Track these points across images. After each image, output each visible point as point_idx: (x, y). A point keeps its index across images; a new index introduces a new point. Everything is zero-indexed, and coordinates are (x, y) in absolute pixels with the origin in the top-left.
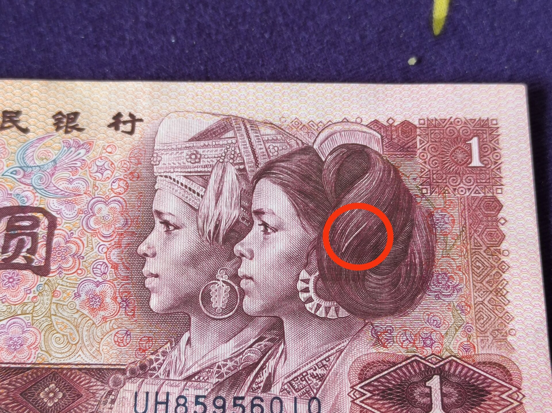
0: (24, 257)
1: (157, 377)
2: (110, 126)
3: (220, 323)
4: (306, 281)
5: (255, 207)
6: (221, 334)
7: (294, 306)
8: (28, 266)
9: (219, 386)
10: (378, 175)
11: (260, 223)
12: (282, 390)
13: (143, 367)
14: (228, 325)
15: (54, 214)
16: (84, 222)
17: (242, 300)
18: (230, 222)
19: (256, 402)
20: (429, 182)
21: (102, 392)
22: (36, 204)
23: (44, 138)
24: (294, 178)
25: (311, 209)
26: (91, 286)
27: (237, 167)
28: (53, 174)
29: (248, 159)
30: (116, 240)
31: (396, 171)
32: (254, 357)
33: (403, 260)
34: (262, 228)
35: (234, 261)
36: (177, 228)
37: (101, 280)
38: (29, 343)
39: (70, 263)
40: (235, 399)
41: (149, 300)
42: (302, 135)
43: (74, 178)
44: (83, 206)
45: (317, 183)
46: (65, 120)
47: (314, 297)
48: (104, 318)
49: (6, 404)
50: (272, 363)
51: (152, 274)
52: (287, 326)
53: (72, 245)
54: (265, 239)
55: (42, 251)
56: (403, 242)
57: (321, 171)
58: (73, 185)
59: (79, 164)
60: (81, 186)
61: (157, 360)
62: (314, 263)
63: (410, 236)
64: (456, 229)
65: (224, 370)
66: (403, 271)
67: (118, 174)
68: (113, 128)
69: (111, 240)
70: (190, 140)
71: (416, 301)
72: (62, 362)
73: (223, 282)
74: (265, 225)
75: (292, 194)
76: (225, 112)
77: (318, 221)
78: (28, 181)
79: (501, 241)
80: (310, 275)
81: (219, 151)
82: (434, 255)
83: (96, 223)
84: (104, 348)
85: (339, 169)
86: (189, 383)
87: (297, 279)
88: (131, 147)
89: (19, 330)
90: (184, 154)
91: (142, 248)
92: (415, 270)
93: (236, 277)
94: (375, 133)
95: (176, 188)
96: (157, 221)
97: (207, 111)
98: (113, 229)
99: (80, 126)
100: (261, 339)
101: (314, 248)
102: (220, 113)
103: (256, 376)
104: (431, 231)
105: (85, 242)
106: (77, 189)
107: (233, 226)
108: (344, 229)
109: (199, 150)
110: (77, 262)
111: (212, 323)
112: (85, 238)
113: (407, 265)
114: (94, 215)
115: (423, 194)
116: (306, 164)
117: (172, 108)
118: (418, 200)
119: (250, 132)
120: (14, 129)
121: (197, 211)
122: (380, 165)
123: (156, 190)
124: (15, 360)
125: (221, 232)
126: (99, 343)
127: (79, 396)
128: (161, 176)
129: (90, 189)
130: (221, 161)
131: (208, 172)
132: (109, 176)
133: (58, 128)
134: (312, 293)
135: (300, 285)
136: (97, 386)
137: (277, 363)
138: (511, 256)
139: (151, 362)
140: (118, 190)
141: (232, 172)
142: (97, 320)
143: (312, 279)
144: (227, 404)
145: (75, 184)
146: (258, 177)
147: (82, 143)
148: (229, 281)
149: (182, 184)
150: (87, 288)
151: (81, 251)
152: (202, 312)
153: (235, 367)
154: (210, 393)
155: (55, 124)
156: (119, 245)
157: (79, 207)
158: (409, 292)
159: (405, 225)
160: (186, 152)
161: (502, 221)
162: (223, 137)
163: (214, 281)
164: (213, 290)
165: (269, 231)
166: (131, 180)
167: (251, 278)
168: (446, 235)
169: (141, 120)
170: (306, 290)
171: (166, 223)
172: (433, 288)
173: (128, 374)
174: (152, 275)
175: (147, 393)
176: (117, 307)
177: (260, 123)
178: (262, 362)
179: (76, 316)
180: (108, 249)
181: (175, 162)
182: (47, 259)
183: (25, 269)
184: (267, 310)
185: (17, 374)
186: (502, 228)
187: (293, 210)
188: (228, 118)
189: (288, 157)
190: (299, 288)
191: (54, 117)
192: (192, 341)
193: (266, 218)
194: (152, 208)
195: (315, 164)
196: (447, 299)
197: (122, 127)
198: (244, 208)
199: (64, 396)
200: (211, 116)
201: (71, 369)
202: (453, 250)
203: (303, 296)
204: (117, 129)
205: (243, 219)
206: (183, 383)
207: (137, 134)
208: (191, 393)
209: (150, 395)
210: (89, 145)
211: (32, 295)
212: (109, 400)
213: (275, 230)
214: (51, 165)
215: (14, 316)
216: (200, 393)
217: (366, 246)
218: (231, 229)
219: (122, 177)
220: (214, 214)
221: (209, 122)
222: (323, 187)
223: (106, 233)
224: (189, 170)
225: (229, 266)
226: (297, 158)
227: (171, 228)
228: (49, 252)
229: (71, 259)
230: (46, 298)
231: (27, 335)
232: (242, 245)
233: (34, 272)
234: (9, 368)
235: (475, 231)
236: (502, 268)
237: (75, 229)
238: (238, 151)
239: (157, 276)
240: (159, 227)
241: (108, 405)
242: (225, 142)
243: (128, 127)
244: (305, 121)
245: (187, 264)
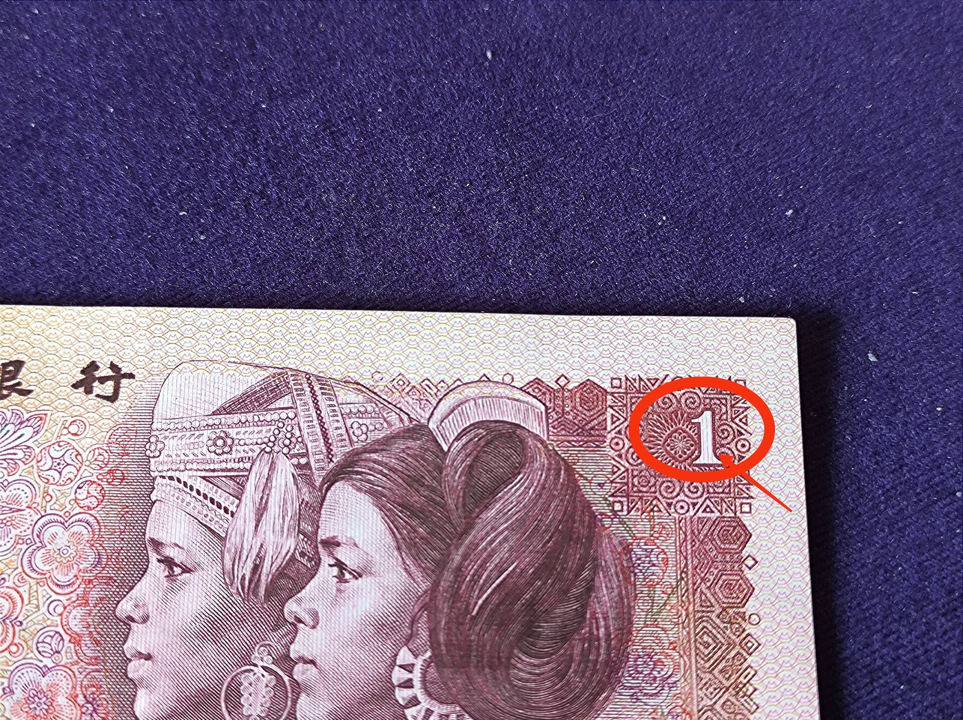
2: (76, 385)
4: (409, 668)
5: (322, 535)
7: (386, 712)
10: (539, 476)
11: (332, 562)
16: (25, 559)
17: (295, 702)
18: (279, 561)
20: (626, 492)
24: (394, 481)
25: (422, 538)
26: (34, 675)
27: (295, 461)
29: (315, 446)
30: (80, 591)
31: (570, 471)
33: (577, 630)
34: (335, 571)
35: (284, 630)
36: (186, 570)
37: (50, 665)
41: (133, 703)
42: (409, 404)
43: (10, 479)
44: (24, 530)
45: (433, 490)
47: (421, 697)
51: (140, 653)
54: (339, 590)
56: (577, 599)
57: (440, 469)
58: (8, 493)
59: (20, 455)
60: (23, 495)
62: (424, 634)
63: (590, 588)
64: (671, 577)
66: (577, 651)
67: (87, 473)
68: (82, 389)
69: (72, 592)
70: (214, 414)
71: (597, 705)
73: (264, 668)
74: (340, 565)
75: (389, 510)
76: (276, 363)
77: (433, 560)
79: (747, 598)
80: (416, 656)
81: (265, 433)
82: (631, 623)
83: (47, 560)
85: (471, 466)
87: (393, 665)
88: (112, 424)
90: (204, 439)
91: (125, 607)
92: (598, 648)
93: (286, 661)
94: (535, 401)
95: (188, 498)
96: (153, 557)
97: (246, 360)
98: (74, 571)
99: (24, 386)
101: (425, 607)
102: (267, 363)
104: (627, 579)
105: (26, 596)
106: (16, 500)
107: (284, 568)
108: (478, 575)
109: (230, 431)
110: (11, 631)
112: (26, 587)
113: (583, 640)
114: (44, 546)
115: (615, 513)
116: (414, 457)
117: (187, 355)
118: (607, 522)
119: (319, 398)
121: (223, 540)
122: (542, 459)
123: (154, 503)
125: (263, 578)
128: (164, 477)
129: (38, 500)
130: (268, 449)
131: (245, 469)
132: (72, 476)
134: (417, 690)
135: (398, 675)
138: (763, 625)
140: (86, 502)
141: (285, 468)
143: (419, 663)
145: (12, 491)
146: (331, 480)
147: (26, 416)
148: (273, 667)
149: (198, 492)
150: (25, 679)
151: (18, 611)
156: (84, 601)
157: (18, 532)
158: (585, 688)
159: (582, 568)
160: (207, 433)
161: (750, 562)
162: (273, 406)
163: (248, 667)
164: (246, 684)
165: (347, 576)
166: (109, 483)
167: (313, 662)
168: (652, 587)
169: (131, 376)
170: (408, 684)
171: (168, 562)
172: (628, 681)
174: (140, 655)
176: (76, 712)
177: (338, 381)
180: (65, 608)
181: (187, 452)
186: (749, 574)
187: (389, 539)
188: (284, 372)
189: (384, 444)
193: (342, 554)
194: (144, 534)
195: (430, 457)
196: (651, 702)
197: (98, 388)
198: (305, 535)
200: (252, 368)
202: (664, 614)
203: (402, 695)
204: (89, 391)
205: (303, 554)
207: (123, 401)
210: (38, 420)
213: (358, 575)
217: (513, 604)
218: (281, 573)
219: (94, 479)
220: (251, 545)
221: (251, 379)
222: (443, 498)
223: (63, 579)
224: (212, 467)
225: (274, 640)
226: (400, 445)
227: (177, 570)
232: (300, 601)
235: (703, 579)
236: (748, 646)
237: (9, 571)
238: (298, 434)
239: (148, 657)
240: (156, 570)
242: (276, 417)
243: (108, 388)
244: (415, 380)
245: (201, 636)
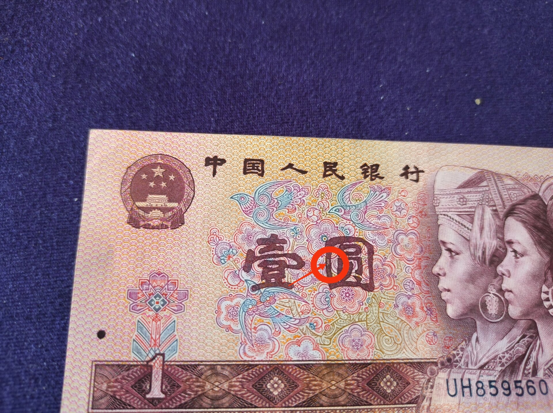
0: (354, 276)
1: (460, 367)
2: (402, 175)
3: (496, 325)
4: (547, 293)
5: (506, 239)
6: (497, 333)
7: (541, 311)
8: (358, 284)
9: (503, 372)
11: (512, 250)
12: (545, 374)
13: (449, 360)
14: (501, 326)
15: (371, 243)
16: (393, 249)
17: (507, 308)
18: (492, 250)
19: (530, 384)
21: (423, 380)
22: (357, 235)
23: (356, 184)
24: (529, 217)
25: (543, 240)
26: (404, 299)
27: (491, 208)
28: (366, 212)
29: (498, 202)
30: (417, 263)
32: (522, 350)
34: (513, 254)
35: (498, 278)
36: (457, 254)
37: (411, 294)
38: (367, 344)
39: (388, 281)
40: (516, 382)
41: (446, 309)
42: (530, 184)
43: (381, 215)
44: (390, 237)
45: (544, 220)
46: (369, 170)
48: (417, 323)
49: (358, 393)
50: (534, 354)
51: (445, 289)
52: (539, 326)
53: (387, 267)
54: (516, 262)
55: (366, 272)
57: (546, 212)
58: (381, 221)
59: (383, 205)
60: (387, 222)
61: (458, 354)
62: (550, 279)
65: (504, 360)
67: (411, 213)
68: (404, 177)
69: (414, 263)
70: (459, 187)
72: (392, 358)
73: (494, 294)
74: (515, 251)
75: (529, 229)
76: (479, 167)
77: (549, 249)
78: (349, 218)
80: (549, 288)
81: (479, 196)
83: (402, 250)
84: (420, 346)
86: (483, 371)
87: (541, 292)
88: (418, 192)
89: (359, 334)
90: (455, 199)
91: (436, 270)
93: (501, 291)
95: (452, 223)
96: (443, 248)
97: (467, 165)
98: (413, 254)
99: (381, 175)
100: (524, 337)
101: (549, 268)
102: (476, 167)
103: (526, 365)
105: (396, 265)
106: (385, 224)
107: (494, 253)
109: (465, 195)
110: (393, 280)
111: (491, 325)
112: (395, 261)
114: (399, 244)
116: (535, 207)
117: (444, 163)
119: (497, 182)
120: (334, 176)
121: (468, 241)
123: (439, 225)
124: (359, 357)
125: (487, 257)
126: (416, 342)
127: (408, 383)
128: (441, 214)
129: (394, 224)
130: (480, 203)
131: (472, 212)
132: (405, 214)
133: (366, 177)
134: (551, 302)
135: (544, 296)
136: (419, 375)
137: (538, 355)
139: (454, 356)
140: (413, 225)
141: (488, 211)
142: (412, 324)
143: (550, 291)
144: (511, 386)
145: (382, 220)
146: (506, 216)
147: (383, 188)
148: (497, 294)
149: (456, 221)
150: (402, 301)
151: (394, 271)
152: (483, 317)
153: (511, 358)
154: (498, 378)
155: (362, 173)
156: (419, 267)
157: (388, 238)
160: (456, 196)
162: (480, 185)
163: (487, 294)
164: (488, 301)
165: (518, 256)
166: (421, 217)
167: (511, 291)
169: (423, 171)
170: (548, 300)
171: (449, 250)
173: (439, 365)
175: (455, 380)
176: (424, 314)
177: (503, 175)
178: (528, 354)
179: (398, 322)
180: (412, 270)
181: (449, 204)
182: (371, 278)
183: (356, 286)
184: (525, 314)
185: (362, 368)
187: (531, 241)
188: (482, 171)
189: (524, 202)
190: (542, 298)
191: (361, 167)
192: (480, 339)
193: (516, 247)
194: (438, 238)
195: (541, 207)
197: (411, 177)
198: (499, 238)
199: (398, 384)
200: (470, 169)
201: (399, 363)
203: (546, 304)
204: (407, 178)
205: (500, 247)
206: (479, 371)
207: (421, 183)
208: (485, 379)
209: (457, 381)
210: (388, 190)
211: (364, 306)
212: (429, 386)
213: (522, 255)
214: (363, 205)
215: (354, 323)
216: (492, 378)
218: (494, 255)
219: (414, 215)
220: (480, 242)
221: (469, 174)
222: (548, 224)
223: (409, 258)
224: (460, 210)
225: (495, 282)
226: (530, 202)
227: (453, 254)
228: (371, 272)
229: (387, 278)
230: (375, 309)
231: (365, 338)
232: (502, 266)
233: (363, 289)
234: (356, 364)
237: (387, 255)
238: (491, 197)
239: (449, 291)
240: (445, 253)
241: (429, 390)
242: (481, 190)
243: (414, 177)
244: (532, 175)
245: (467, 281)
